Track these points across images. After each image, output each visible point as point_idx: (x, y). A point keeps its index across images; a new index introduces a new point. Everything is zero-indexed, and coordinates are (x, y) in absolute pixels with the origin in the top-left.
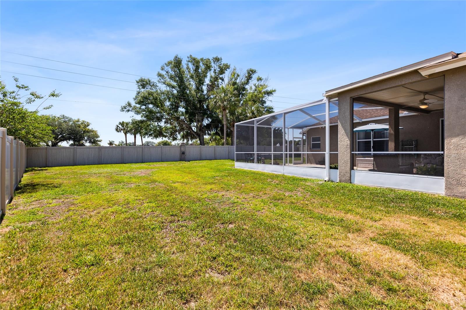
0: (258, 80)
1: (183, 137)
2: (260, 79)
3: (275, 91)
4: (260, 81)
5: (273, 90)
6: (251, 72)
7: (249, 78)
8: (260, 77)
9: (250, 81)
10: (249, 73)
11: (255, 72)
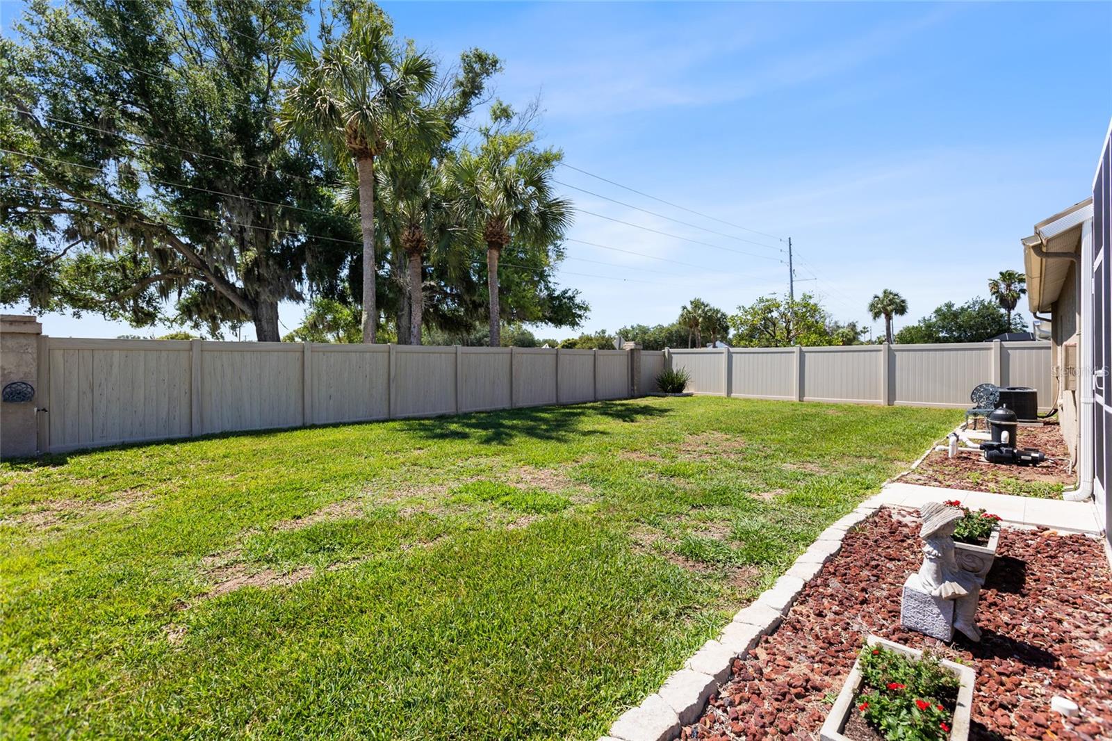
0: (496, 117)
1: (187, 311)
2: (503, 114)
3: (558, 157)
4: (504, 121)
5: (555, 151)
6: (477, 67)
7: (471, 89)
8: (504, 105)
9: (474, 101)
10: (469, 69)
11: (495, 63)
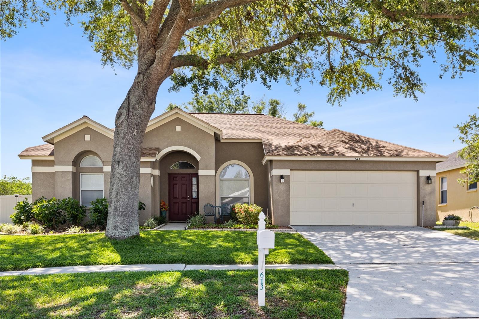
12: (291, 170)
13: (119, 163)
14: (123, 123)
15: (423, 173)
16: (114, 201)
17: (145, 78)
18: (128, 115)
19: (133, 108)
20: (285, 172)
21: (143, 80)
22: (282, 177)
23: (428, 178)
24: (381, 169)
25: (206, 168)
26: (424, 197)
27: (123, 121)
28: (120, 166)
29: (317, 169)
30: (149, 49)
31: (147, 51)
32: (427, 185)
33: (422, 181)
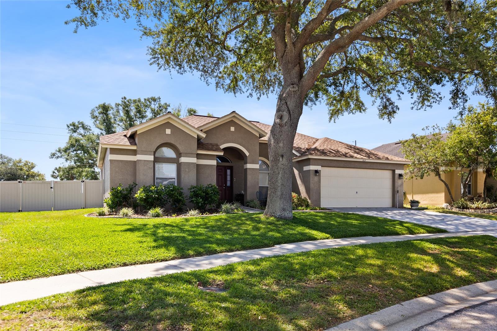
12: (322, 166)
13: (282, 156)
14: (287, 124)
15: (398, 172)
16: (280, 188)
17: (300, 89)
18: (290, 117)
19: (293, 112)
20: (318, 168)
21: (299, 90)
22: (316, 172)
23: (400, 175)
24: (375, 168)
25: (253, 162)
26: (397, 188)
27: (286, 122)
28: (284, 159)
29: (338, 166)
30: (296, 65)
31: (295, 67)
32: (399, 180)
33: (397, 176)
